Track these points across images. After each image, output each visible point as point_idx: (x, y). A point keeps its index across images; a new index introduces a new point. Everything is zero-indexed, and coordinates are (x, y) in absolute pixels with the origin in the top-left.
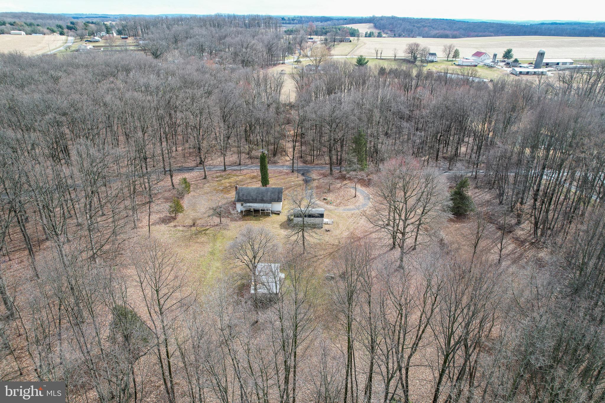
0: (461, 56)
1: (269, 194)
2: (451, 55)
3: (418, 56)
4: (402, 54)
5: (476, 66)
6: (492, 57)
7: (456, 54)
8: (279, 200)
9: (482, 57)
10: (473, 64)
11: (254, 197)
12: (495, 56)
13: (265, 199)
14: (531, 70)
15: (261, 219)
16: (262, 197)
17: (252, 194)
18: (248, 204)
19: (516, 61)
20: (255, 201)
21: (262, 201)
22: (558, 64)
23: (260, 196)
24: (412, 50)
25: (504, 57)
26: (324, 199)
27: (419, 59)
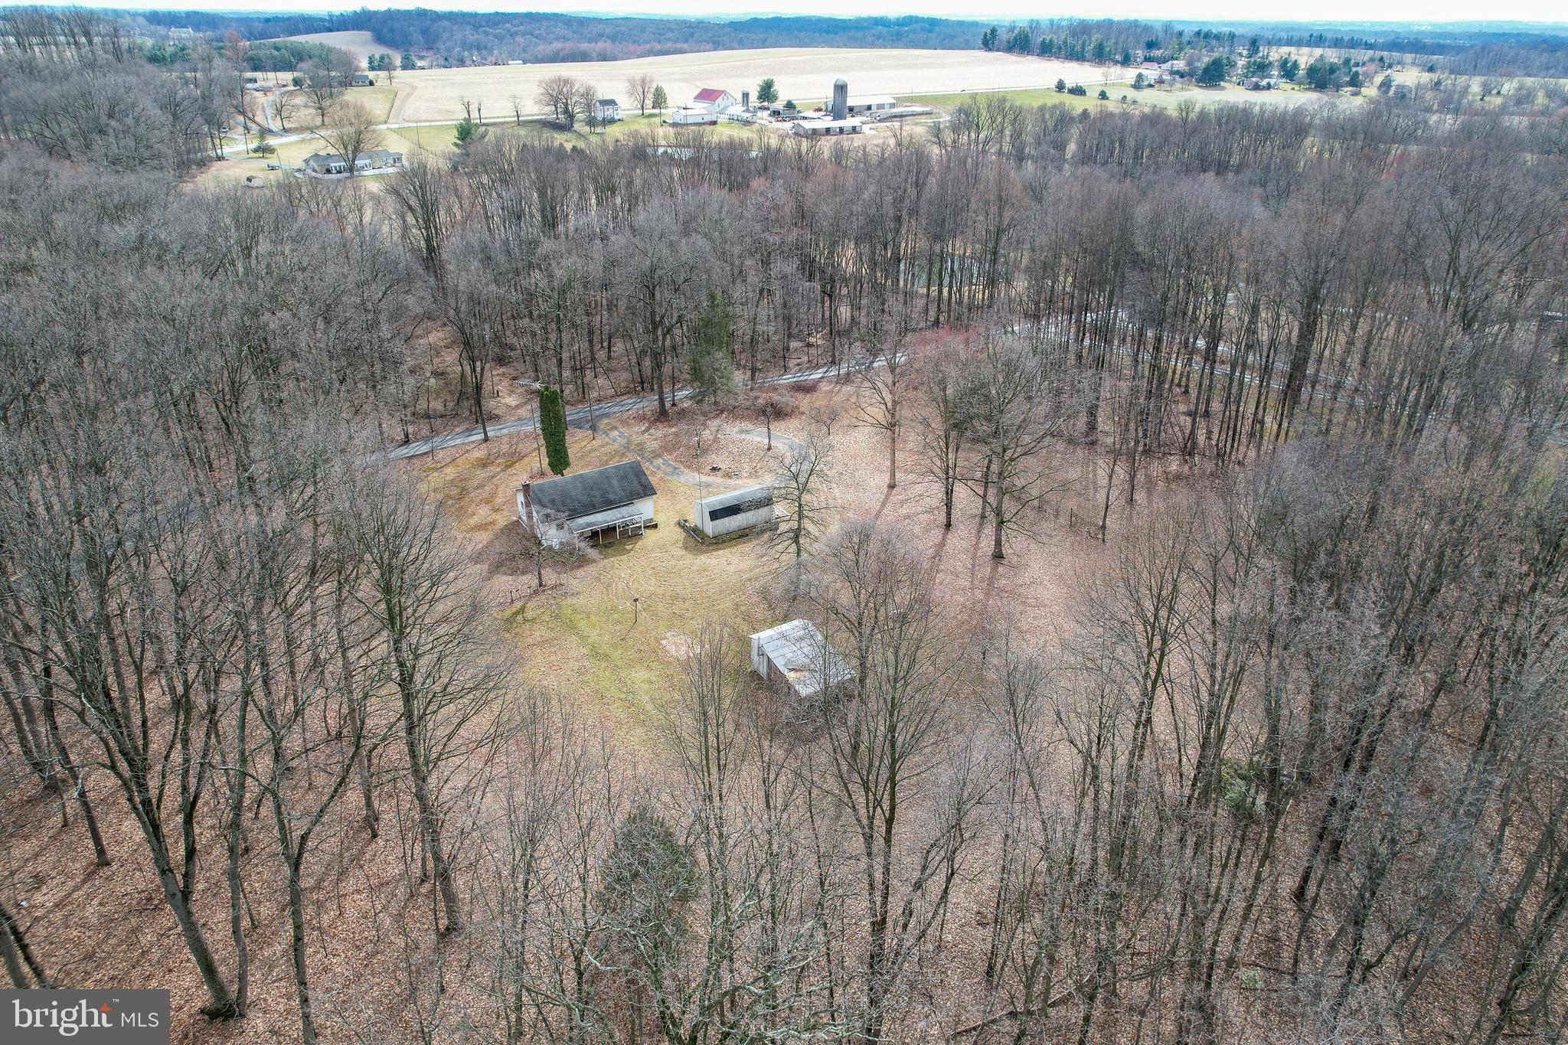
0: (669, 102)
1: (615, 482)
2: (649, 102)
3: (577, 110)
4: (534, 109)
5: (714, 123)
6: (740, 98)
7: (659, 100)
8: (646, 490)
9: (719, 101)
10: (708, 119)
11: (585, 499)
12: (746, 96)
13: (611, 497)
14: (828, 122)
15: (628, 547)
16: (602, 496)
17: (573, 493)
18: (582, 521)
19: (790, 105)
20: (591, 508)
21: (609, 504)
22: (869, 108)
23: (597, 493)
24: (558, 95)
25: (760, 98)
26: (714, 469)
27: (581, 116)
